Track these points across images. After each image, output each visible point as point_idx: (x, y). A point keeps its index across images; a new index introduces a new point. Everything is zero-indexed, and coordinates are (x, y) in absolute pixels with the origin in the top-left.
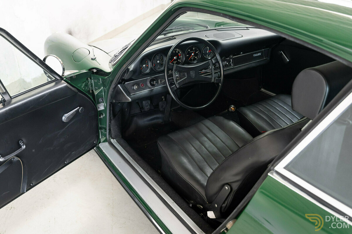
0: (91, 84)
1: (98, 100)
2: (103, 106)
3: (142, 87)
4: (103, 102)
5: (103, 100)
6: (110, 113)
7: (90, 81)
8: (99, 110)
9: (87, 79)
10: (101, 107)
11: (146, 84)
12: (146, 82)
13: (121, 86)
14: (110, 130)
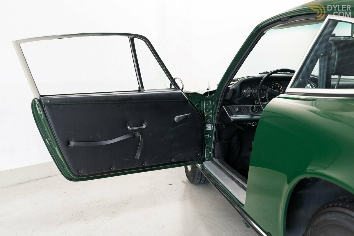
0: (203, 106)
1: (207, 120)
2: (211, 127)
3: (243, 112)
4: (211, 124)
5: (210, 121)
6: (216, 135)
7: (202, 103)
8: (207, 129)
9: (200, 102)
10: (209, 128)
11: (248, 110)
12: (248, 108)
13: (225, 107)
14: (214, 150)
